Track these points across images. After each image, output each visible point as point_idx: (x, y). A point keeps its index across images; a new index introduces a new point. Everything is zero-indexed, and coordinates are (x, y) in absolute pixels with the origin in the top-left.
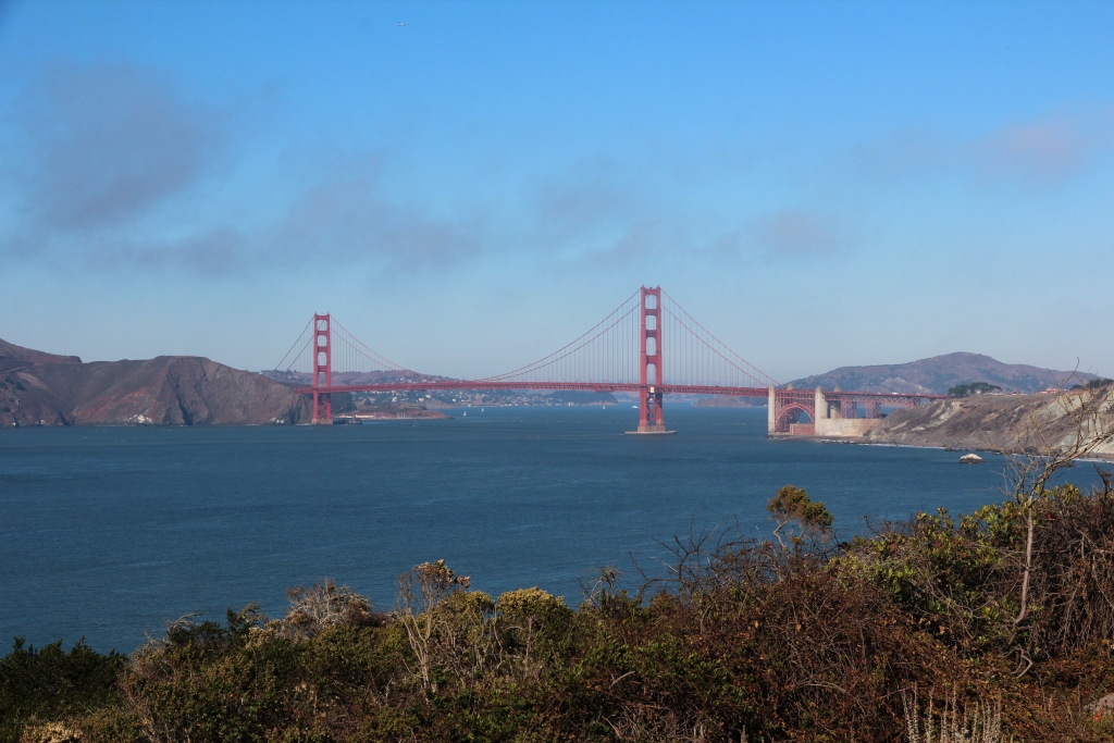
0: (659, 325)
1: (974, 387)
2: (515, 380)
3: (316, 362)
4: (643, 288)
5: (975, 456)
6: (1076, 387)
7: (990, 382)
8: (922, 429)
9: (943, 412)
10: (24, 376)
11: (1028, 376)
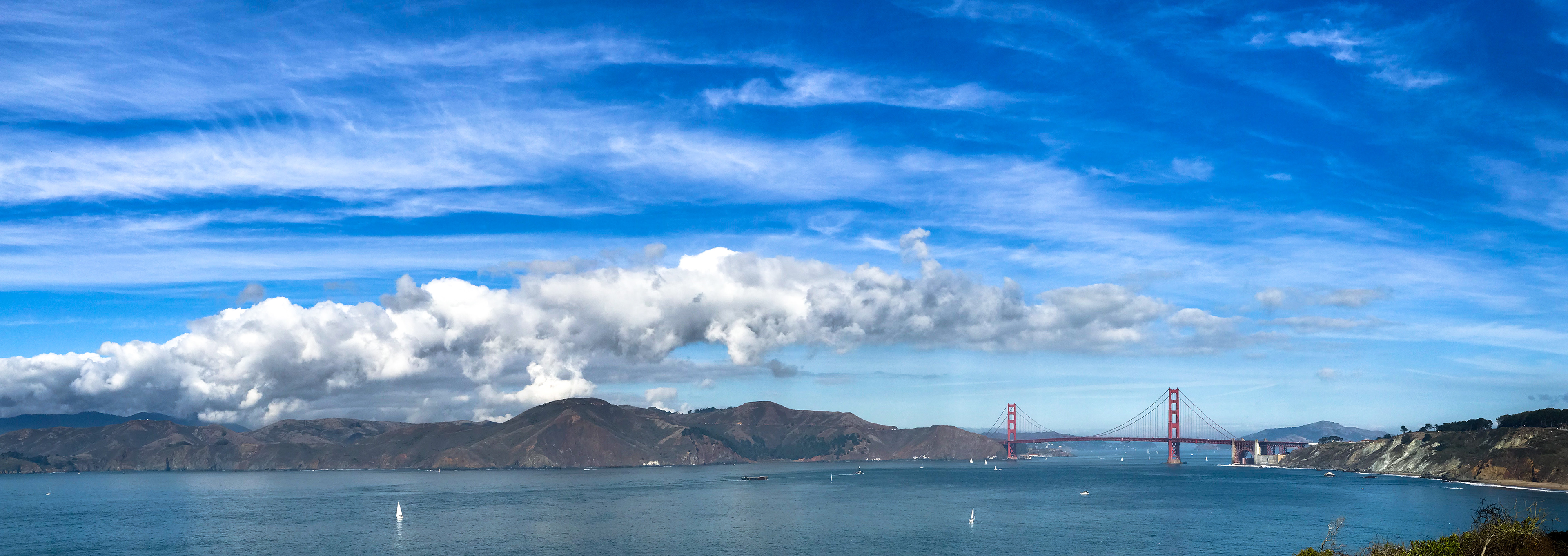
0: (1178, 408)
1: (1331, 438)
2: (1107, 436)
4: (1170, 390)
5: (1332, 474)
6: (1378, 438)
7: (1338, 436)
8: (1306, 460)
9: (1316, 451)
10: (871, 436)
11: (1356, 433)
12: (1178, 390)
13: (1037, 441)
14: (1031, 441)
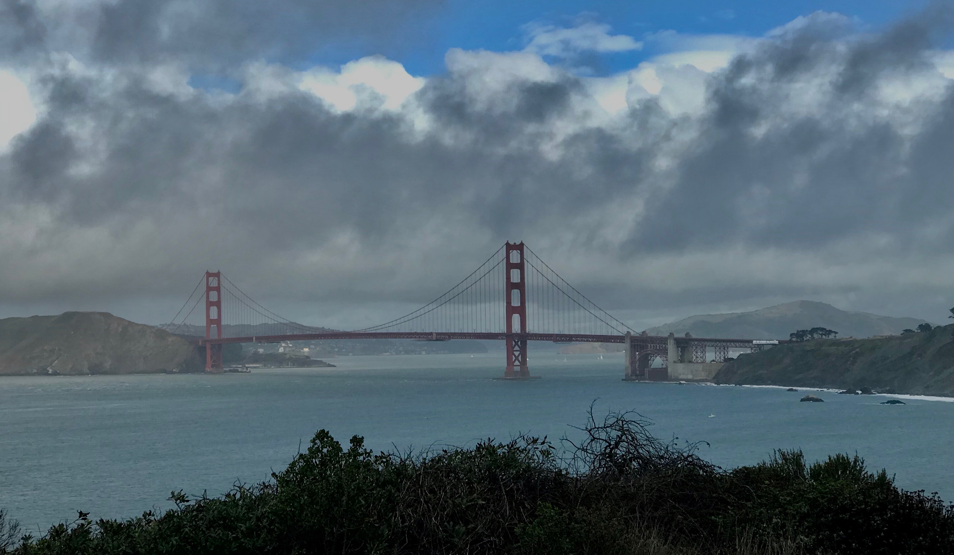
0: (523, 278)
1: (815, 331)
3: (208, 316)
4: (507, 244)
12: (522, 245)
13: (260, 339)
14: (250, 339)
